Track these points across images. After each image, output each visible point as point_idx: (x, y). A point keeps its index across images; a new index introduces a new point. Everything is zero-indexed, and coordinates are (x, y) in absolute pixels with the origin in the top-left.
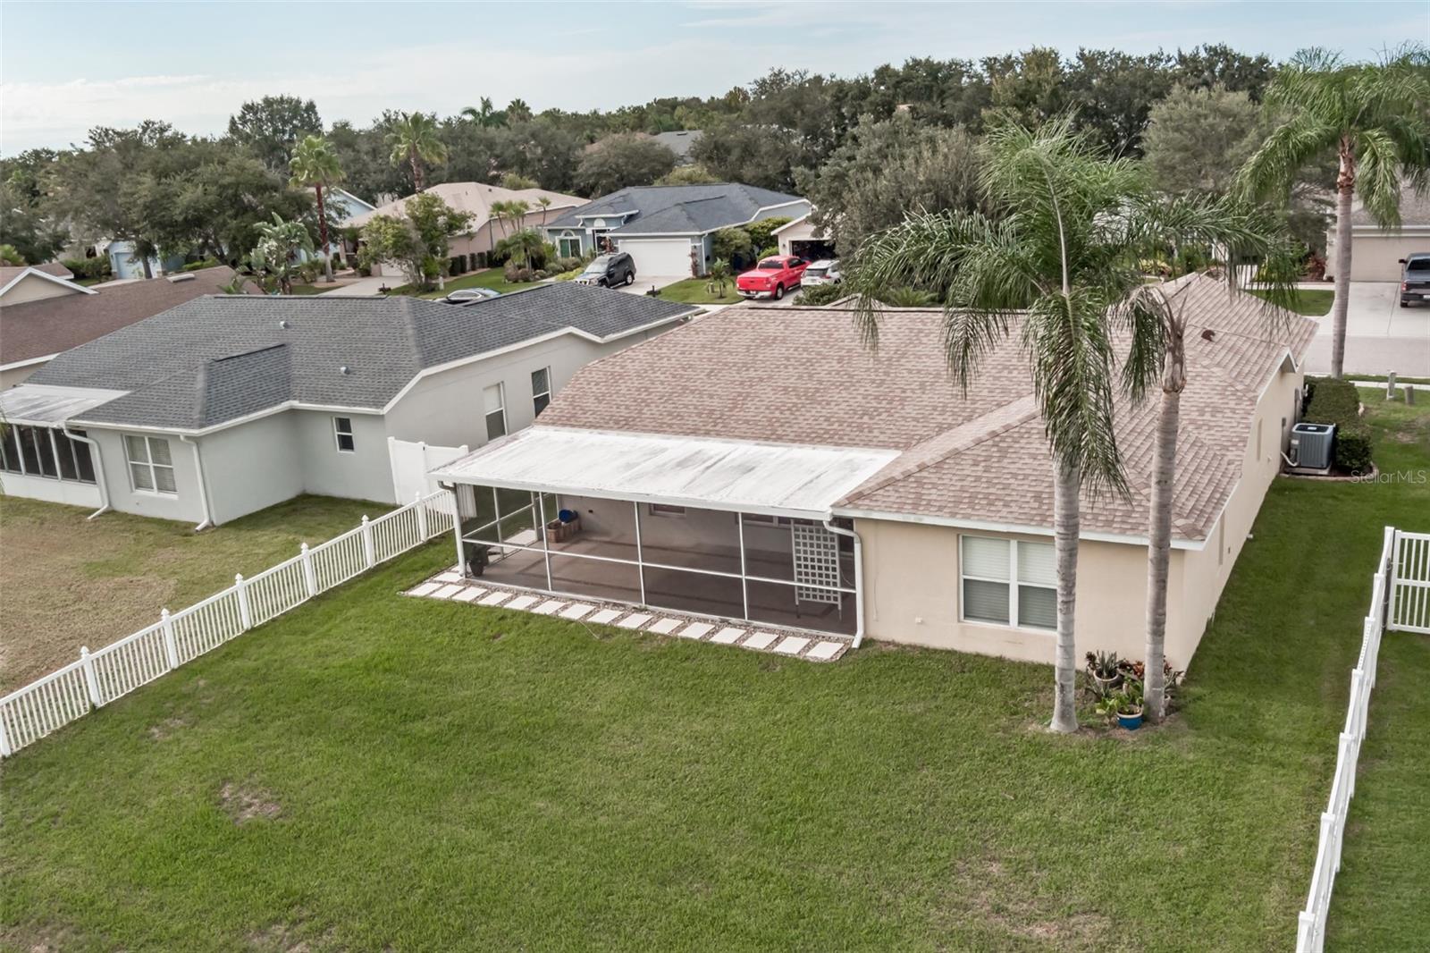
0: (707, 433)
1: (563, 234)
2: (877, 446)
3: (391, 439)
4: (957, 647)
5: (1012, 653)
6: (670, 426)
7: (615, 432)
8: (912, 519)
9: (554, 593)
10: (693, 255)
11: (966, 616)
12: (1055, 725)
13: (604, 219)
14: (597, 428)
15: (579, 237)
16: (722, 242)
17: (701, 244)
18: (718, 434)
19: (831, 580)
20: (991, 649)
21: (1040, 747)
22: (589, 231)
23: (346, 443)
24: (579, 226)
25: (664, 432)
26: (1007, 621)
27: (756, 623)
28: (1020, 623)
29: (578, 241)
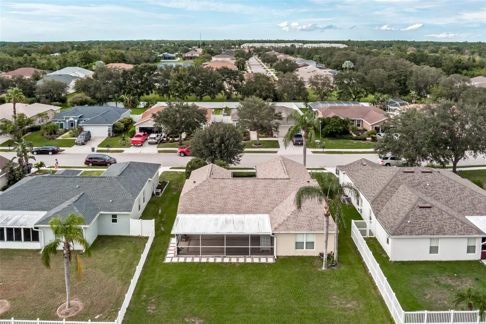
0: (223, 213)
1: (58, 122)
2: (262, 213)
3: (131, 219)
4: (294, 255)
5: (305, 255)
6: (213, 211)
7: (200, 214)
8: (288, 232)
9: (202, 256)
10: (109, 131)
11: (296, 249)
12: (323, 268)
13: (73, 118)
14: (195, 213)
15: (64, 123)
16: (117, 127)
17: (111, 128)
18: (226, 213)
19: (268, 245)
20: (301, 254)
21: (323, 273)
22: (67, 121)
23: (114, 221)
24: (64, 120)
25: (212, 213)
26: (303, 249)
27: (252, 256)
28: (306, 249)
29: (63, 124)
